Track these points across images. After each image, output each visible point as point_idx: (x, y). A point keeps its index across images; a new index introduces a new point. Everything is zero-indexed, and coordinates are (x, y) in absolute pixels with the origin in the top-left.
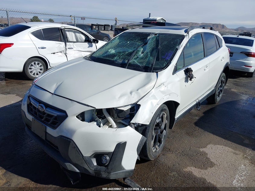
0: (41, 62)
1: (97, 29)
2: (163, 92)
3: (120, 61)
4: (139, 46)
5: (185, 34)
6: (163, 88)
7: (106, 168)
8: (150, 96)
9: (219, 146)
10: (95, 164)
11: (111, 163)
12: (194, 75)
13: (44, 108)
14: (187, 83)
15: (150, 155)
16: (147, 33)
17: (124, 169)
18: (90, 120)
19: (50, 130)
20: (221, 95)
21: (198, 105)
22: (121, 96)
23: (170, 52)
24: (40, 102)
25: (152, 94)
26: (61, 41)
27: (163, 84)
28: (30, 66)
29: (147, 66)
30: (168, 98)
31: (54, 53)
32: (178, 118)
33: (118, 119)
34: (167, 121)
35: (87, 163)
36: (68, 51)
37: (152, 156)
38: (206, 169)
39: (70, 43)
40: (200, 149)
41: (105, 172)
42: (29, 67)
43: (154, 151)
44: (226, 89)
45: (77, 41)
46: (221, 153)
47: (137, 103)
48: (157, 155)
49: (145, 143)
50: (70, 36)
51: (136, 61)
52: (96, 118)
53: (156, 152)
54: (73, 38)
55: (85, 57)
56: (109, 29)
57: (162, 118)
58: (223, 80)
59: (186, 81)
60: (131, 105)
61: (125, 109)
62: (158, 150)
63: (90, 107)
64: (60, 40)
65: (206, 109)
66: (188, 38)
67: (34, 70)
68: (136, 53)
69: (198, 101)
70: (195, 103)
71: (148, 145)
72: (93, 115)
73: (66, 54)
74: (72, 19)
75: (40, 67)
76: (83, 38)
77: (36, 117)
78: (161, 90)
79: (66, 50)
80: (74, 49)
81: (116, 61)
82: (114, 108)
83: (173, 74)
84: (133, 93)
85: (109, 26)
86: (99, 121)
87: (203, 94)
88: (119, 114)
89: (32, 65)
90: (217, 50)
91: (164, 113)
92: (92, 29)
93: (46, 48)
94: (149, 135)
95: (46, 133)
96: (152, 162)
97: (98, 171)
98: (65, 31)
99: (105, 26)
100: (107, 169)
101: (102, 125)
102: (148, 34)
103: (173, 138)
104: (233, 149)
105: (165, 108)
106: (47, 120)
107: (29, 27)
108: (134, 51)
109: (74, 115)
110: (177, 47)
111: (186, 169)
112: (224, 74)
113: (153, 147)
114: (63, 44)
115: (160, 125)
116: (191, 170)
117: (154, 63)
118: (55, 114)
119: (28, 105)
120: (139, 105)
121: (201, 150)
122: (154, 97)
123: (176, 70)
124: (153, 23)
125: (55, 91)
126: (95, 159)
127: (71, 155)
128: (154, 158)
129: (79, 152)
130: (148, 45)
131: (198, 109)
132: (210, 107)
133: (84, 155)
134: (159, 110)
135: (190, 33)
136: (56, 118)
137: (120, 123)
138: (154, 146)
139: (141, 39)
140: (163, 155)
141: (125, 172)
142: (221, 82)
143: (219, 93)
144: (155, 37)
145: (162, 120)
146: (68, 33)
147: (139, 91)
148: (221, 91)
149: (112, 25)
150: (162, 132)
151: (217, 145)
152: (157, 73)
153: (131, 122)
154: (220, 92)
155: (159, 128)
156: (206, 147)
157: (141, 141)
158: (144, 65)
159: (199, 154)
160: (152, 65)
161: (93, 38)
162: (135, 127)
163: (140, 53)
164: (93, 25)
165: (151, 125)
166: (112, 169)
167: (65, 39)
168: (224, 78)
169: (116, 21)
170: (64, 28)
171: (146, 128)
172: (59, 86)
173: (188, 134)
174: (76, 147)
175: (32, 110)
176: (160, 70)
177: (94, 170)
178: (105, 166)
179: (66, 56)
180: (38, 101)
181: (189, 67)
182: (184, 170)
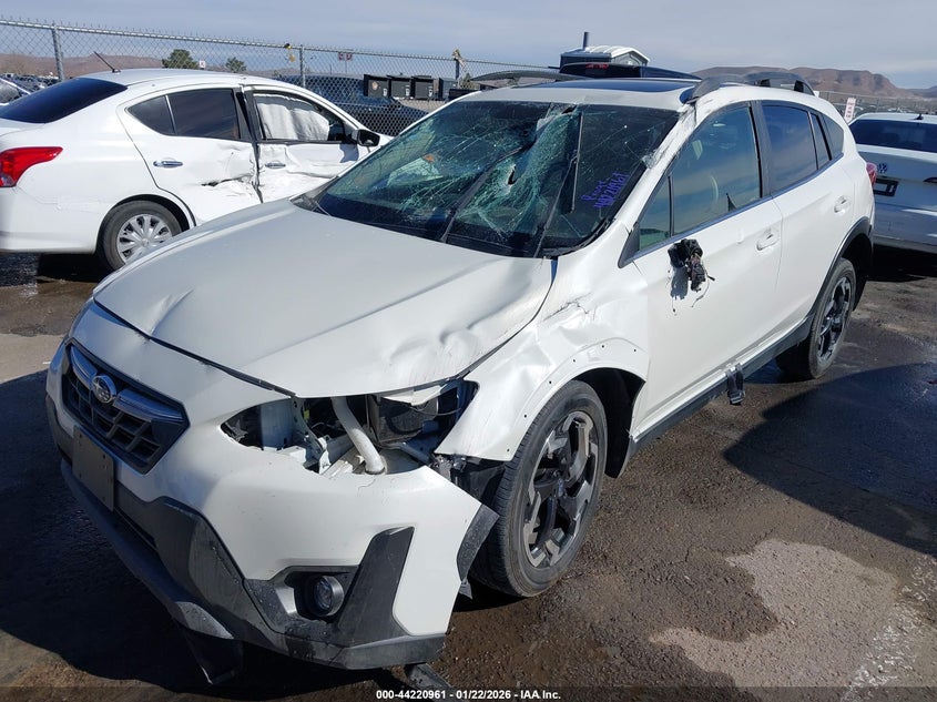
0: (163, 216)
1: (385, 94)
2: (574, 336)
3: (425, 213)
4: (500, 157)
5: (681, 108)
6: (573, 321)
7: (330, 625)
8: (520, 350)
9: (804, 548)
10: (291, 608)
11: (350, 607)
12: (706, 267)
13: (112, 393)
14: (682, 298)
15: (517, 578)
16: (538, 106)
17: (402, 632)
18: (285, 440)
19: (129, 476)
20: (834, 347)
21: (733, 384)
22: (404, 349)
23: (614, 177)
24: (101, 368)
25: (527, 342)
26: (240, 138)
27: (576, 303)
28: (122, 231)
29: (522, 231)
30: (596, 359)
31: (213, 184)
32: (644, 437)
33: (391, 436)
34: (594, 447)
35: (258, 605)
36: (267, 177)
37: (529, 581)
38: (741, 637)
39: (275, 146)
40: (727, 559)
41: (326, 640)
42: (121, 235)
43: (536, 562)
44: (863, 324)
45: (302, 140)
46: (808, 577)
47: (465, 379)
48: (553, 578)
49: (495, 533)
50: (275, 118)
51: (482, 213)
52: (307, 433)
53: (548, 565)
54: (283, 128)
55: (299, 197)
56: (431, 94)
57: (573, 434)
58: (845, 286)
59: (679, 290)
60: (441, 383)
61: (417, 399)
62: (556, 558)
63: (273, 392)
64: (235, 133)
65: (772, 401)
66: (692, 123)
67: (137, 246)
68: (489, 181)
69: (733, 369)
70: (721, 376)
71: (506, 541)
72: (296, 421)
73: (257, 186)
74: (291, 59)
75: (160, 233)
76: (324, 126)
77: (86, 422)
78: (565, 326)
79: (258, 173)
80: (289, 168)
81: (410, 211)
82: (373, 396)
83: (621, 265)
84: (451, 340)
85: (431, 81)
86: (314, 445)
87: (755, 345)
88: (395, 420)
89: (130, 228)
90: (819, 169)
91: (581, 415)
92: (366, 94)
93: (180, 164)
94: (510, 503)
95: (117, 484)
96: (532, 605)
97: (299, 637)
98: (254, 101)
99: (415, 80)
100: (336, 630)
101: (325, 459)
102: (539, 110)
103: (628, 511)
104: (860, 559)
105: (584, 396)
106: (123, 437)
107: (119, 89)
108: (479, 175)
109: (212, 421)
110: (644, 159)
111: (660, 637)
112: (847, 265)
113: (531, 547)
114: (246, 149)
115: (563, 461)
116: (679, 642)
117: (550, 219)
118: (148, 413)
119: (64, 378)
120: (474, 387)
121: (732, 561)
122: (537, 356)
123: (632, 250)
124: (596, 67)
125: (159, 326)
126: (291, 591)
127: (200, 571)
128: (538, 590)
129: (230, 563)
130: (534, 152)
131: (735, 400)
132: (789, 391)
133: (247, 576)
134: (557, 403)
135: (700, 102)
136: (149, 431)
137: (401, 452)
138: (539, 542)
139: (515, 128)
140: (578, 576)
141: (407, 643)
142: (836, 298)
143: (827, 337)
144: (563, 119)
145: (574, 443)
146: (264, 108)
147: (477, 329)
148: (837, 329)
149: (443, 77)
150: (573, 489)
151: (798, 544)
152: (555, 258)
153: (436, 452)
154: (833, 335)
155: (562, 473)
156: (753, 551)
157: (476, 526)
158: (513, 227)
159: (721, 579)
160: (541, 229)
161: (362, 127)
162: (452, 470)
163: (504, 182)
164: (368, 78)
165: (521, 465)
166: (352, 632)
167: (254, 132)
168: (848, 280)
169: (458, 63)
170: (249, 88)
171: (500, 476)
172: (176, 305)
173: (687, 495)
174: (216, 543)
175: (76, 397)
176: (569, 249)
177: (286, 633)
178: (329, 620)
179: (259, 193)
180: (96, 366)
181: (688, 238)
182: (652, 640)
